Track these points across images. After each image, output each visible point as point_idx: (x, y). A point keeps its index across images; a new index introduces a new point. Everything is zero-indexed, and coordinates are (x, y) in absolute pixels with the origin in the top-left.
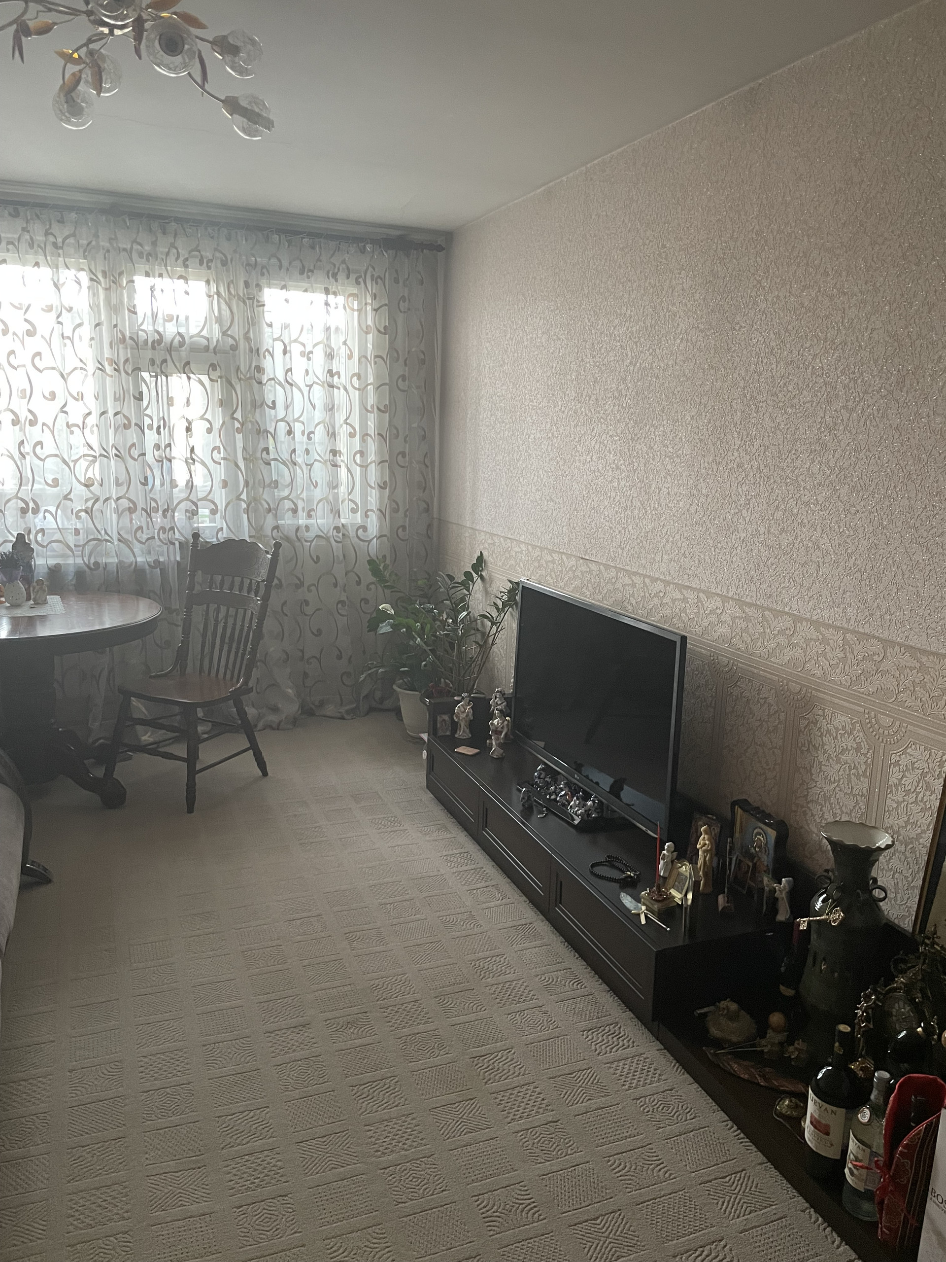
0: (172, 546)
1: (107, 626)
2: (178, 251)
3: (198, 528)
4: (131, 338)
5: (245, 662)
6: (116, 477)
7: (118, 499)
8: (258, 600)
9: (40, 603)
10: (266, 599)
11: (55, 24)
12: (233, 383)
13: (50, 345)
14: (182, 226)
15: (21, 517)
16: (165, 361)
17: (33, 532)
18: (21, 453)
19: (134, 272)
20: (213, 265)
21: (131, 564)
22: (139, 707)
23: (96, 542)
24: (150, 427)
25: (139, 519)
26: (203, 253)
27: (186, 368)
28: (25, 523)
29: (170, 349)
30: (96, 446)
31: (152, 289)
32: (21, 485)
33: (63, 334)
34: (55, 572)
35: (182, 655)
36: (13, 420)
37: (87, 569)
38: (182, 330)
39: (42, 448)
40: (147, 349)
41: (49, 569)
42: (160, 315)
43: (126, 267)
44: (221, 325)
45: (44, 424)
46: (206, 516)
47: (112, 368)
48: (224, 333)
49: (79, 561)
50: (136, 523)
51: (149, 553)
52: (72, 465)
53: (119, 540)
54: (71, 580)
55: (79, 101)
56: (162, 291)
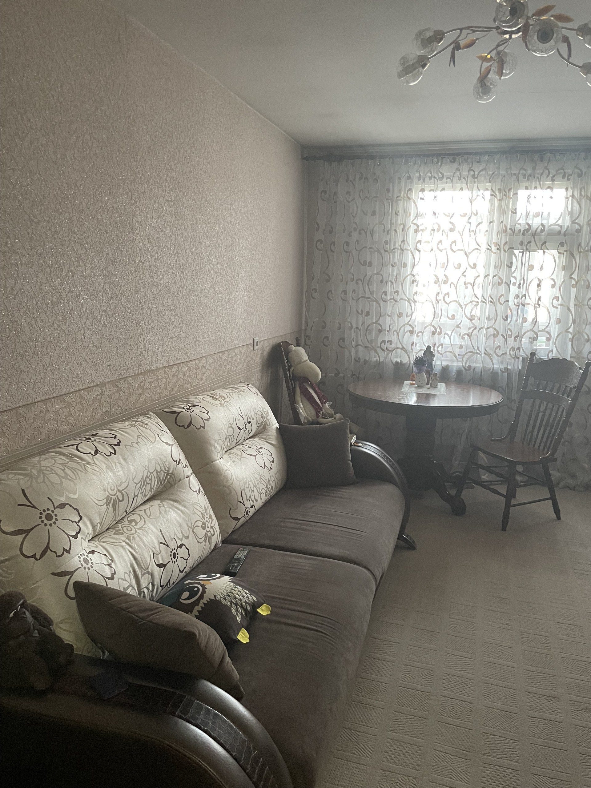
0: (517, 360)
1: (471, 405)
2: (549, 171)
3: (536, 349)
4: (511, 229)
5: (554, 440)
6: (489, 315)
7: (488, 328)
8: (569, 400)
9: (434, 386)
10: (575, 400)
11: (477, 39)
12: (575, 255)
13: (462, 236)
14: (554, 155)
15: (432, 337)
16: (530, 242)
17: (437, 345)
18: (437, 300)
19: (518, 188)
20: (572, 178)
21: (490, 369)
22: (483, 458)
23: (471, 354)
24: (514, 284)
25: (499, 341)
26: (566, 171)
27: (543, 246)
28: (434, 340)
29: (534, 234)
30: (480, 296)
31: (529, 197)
32: (434, 318)
33: (470, 229)
34: (445, 370)
35: (513, 429)
36: (435, 280)
37: (464, 370)
38: (544, 222)
39: (448, 297)
40: (519, 235)
41: (442, 367)
42: (531, 214)
43: (514, 185)
44: (572, 217)
45: (452, 283)
46: (543, 342)
47: (496, 248)
48: (573, 222)
49: (460, 364)
50: (497, 344)
51: (502, 363)
52: (464, 307)
53: (485, 353)
54: (454, 375)
55: (489, 84)
56: (535, 197)
